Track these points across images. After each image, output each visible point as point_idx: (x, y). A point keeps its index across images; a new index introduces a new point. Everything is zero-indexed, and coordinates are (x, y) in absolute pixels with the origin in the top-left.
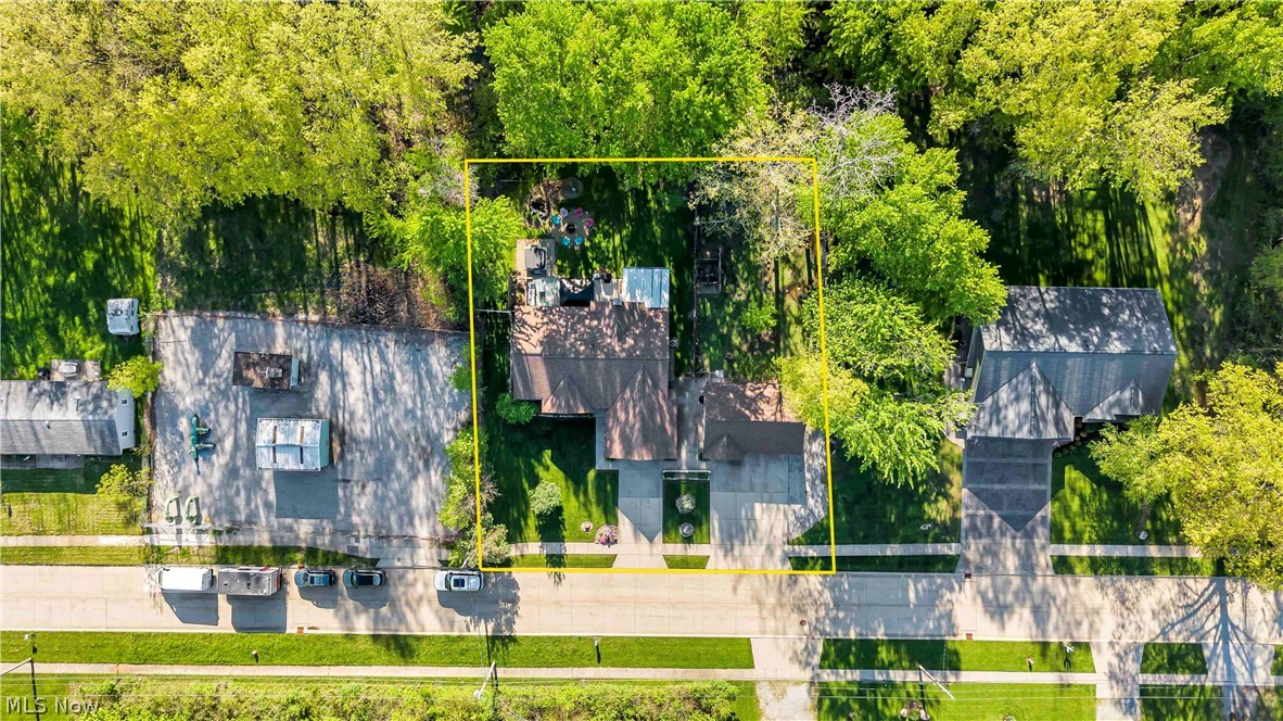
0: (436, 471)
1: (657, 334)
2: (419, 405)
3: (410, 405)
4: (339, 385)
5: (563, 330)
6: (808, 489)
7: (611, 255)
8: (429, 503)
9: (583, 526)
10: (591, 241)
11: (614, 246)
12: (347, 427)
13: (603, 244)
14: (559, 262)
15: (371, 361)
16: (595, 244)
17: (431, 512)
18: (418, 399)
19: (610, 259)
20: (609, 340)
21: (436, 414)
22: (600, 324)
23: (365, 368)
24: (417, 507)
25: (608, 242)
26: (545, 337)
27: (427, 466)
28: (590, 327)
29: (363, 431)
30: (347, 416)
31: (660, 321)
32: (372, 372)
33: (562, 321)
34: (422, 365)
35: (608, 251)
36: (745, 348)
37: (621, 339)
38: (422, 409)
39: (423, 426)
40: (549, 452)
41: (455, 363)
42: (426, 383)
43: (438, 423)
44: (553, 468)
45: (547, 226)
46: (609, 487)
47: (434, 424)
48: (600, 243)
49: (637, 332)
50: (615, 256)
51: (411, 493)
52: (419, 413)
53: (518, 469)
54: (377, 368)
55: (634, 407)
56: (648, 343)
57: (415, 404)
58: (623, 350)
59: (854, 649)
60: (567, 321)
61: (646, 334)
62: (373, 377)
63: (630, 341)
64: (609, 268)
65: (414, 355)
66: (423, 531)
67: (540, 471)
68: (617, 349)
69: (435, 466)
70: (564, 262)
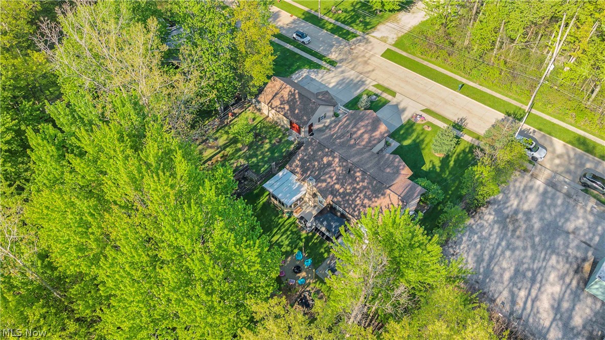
0: (511, 205)
1: (306, 155)
2: (500, 248)
3: (508, 253)
4: (565, 305)
5: (362, 195)
6: (301, 79)
7: (289, 233)
8: (527, 193)
9: (430, 129)
10: (292, 251)
11: (282, 236)
12: (572, 273)
13: (287, 242)
14: (326, 255)
15: (525, 303)
16: (292, 247)
17: (529, 188)
18: (499, 252)
19: (291, 231)
20: (338, 169)
21: (490, 235)
22: (335, 184)
23: (533, 301)
24: (537, 196)
25: (282, 241)
26: (378, 197)
27: (516, 212)
28: (342, 185)
29: (558, 262)
30: (568, 280)
31: (297, 162)
32: (529, 294)
33: (358, 202)
34: (482, 270)
35: (288, 237)
36: (267, 141)
37: (329, 164)
38: (499, 244)
39: (505, 235)
40: (424, 168)
41: (453, 255)
42: (486, 258)
43: (493, 229)
44: (427, 160)
45: (312, 286)
46: (402, 132)
47: (496, 230)
48: (288, 245)
49: (316, 163)
50: (287, 230)
51: (537, 206)
52: (504, 243)
53: (450, 173)
54: (523, 293)
55: (355, 132)
56: (315, 152)
57: (503, 252)
58: (334, 157)
59: (340, 33)
60: (354, 200)
61: (312, 158)
62: (530, 290)
63: (325, 160)
64: (297, 227)
65: (484, 281)
66: (539, 183)
67: (438, 164)
68: (337, 160)
69: (509, 209)
70: (322, 253)
